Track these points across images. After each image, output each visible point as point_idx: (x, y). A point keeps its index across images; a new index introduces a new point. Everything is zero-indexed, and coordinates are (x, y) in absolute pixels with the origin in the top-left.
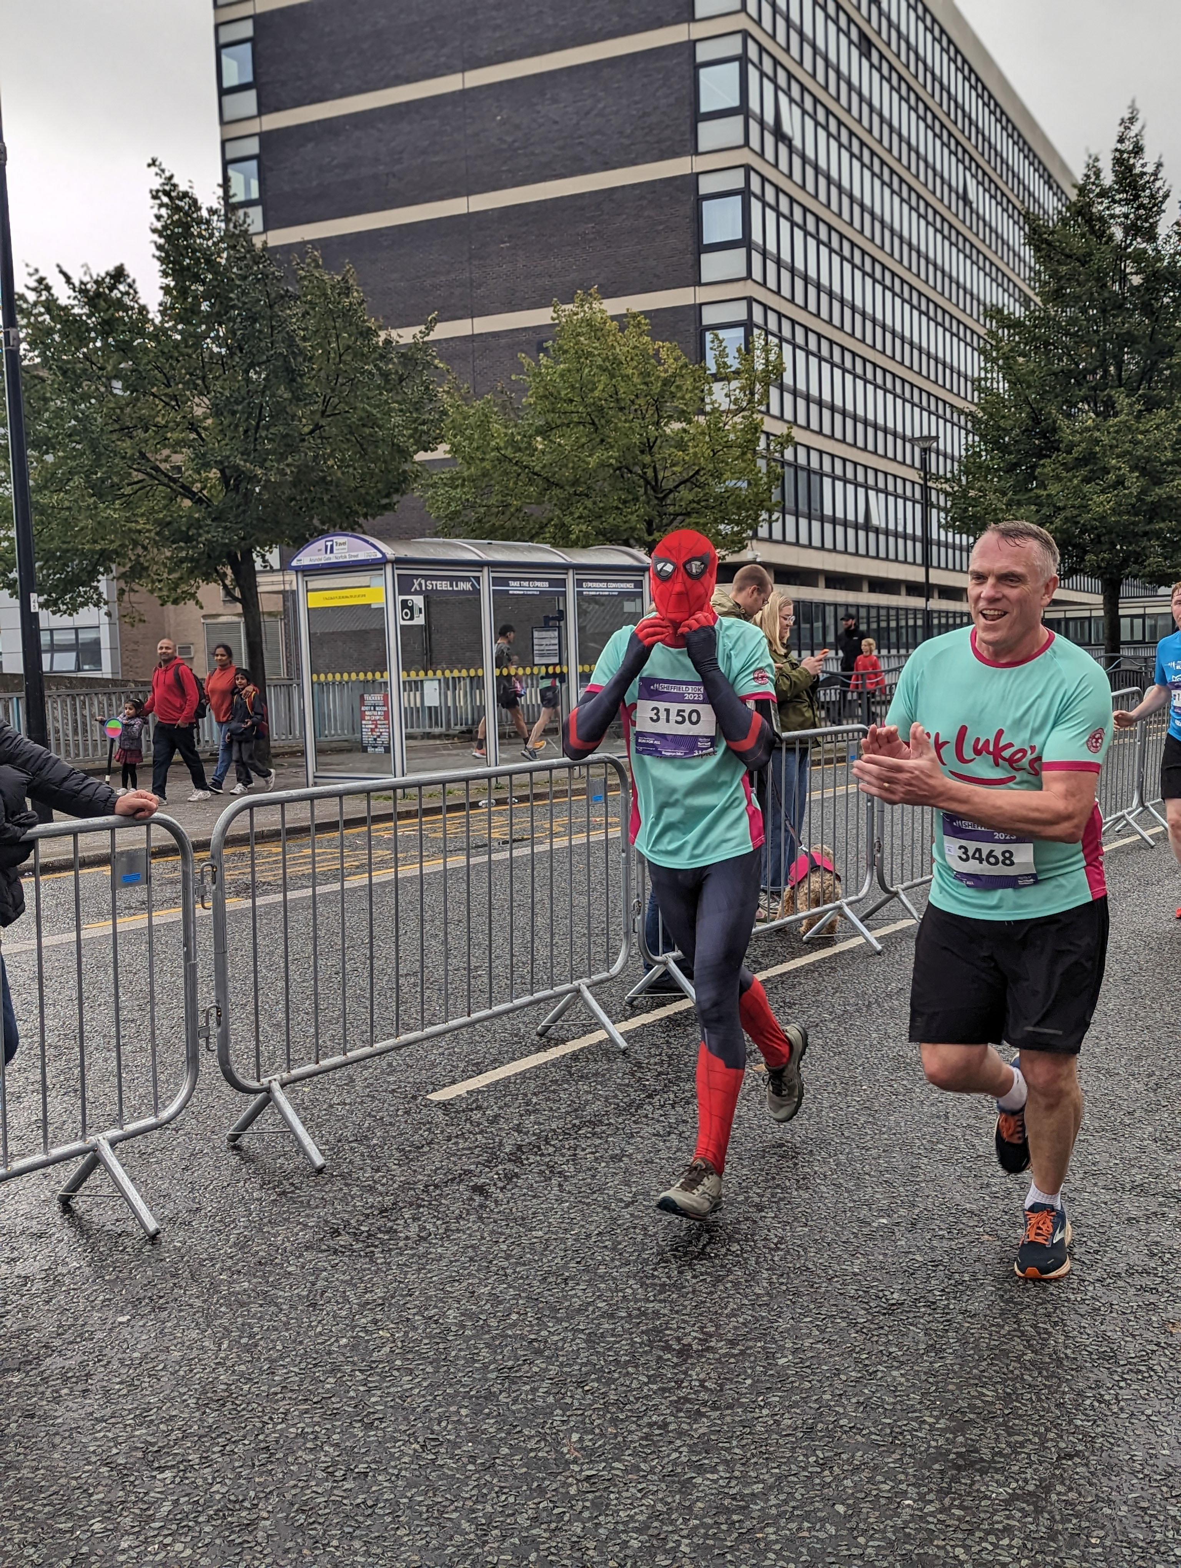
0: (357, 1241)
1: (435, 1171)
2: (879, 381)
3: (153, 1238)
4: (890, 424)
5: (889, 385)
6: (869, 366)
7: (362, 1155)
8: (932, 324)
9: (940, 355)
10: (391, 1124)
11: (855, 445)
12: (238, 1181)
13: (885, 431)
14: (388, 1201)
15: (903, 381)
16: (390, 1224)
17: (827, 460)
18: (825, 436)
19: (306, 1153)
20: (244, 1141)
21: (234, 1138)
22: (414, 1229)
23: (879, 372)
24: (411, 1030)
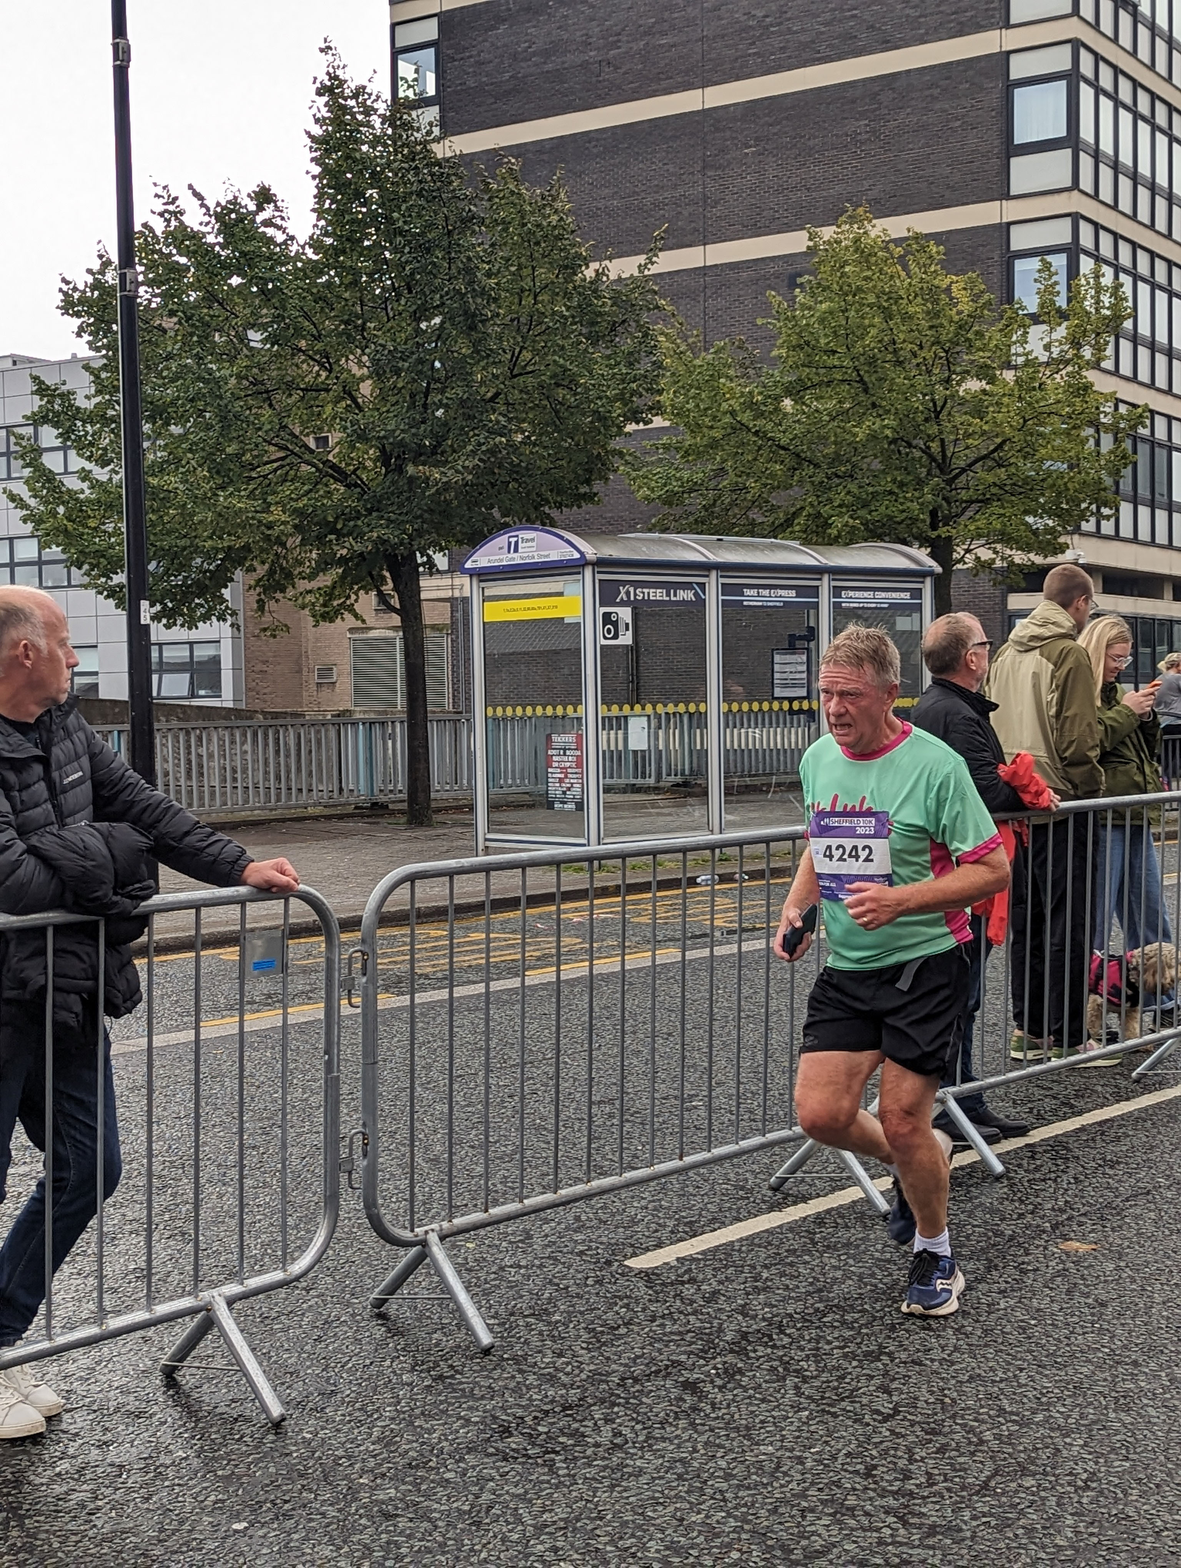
0: (534, 1444)
1: (634, 1360)
3: (277, 1425)
7: (541, 1333)
10: (578, 1296)
12: (384, 1359)
14: (574, 1395)
16: (576, 1425)
19: (470, 1329)
20: (392, 1308)
21: (380, 1303)
22: (607, 1432)
24: (605, 1174)
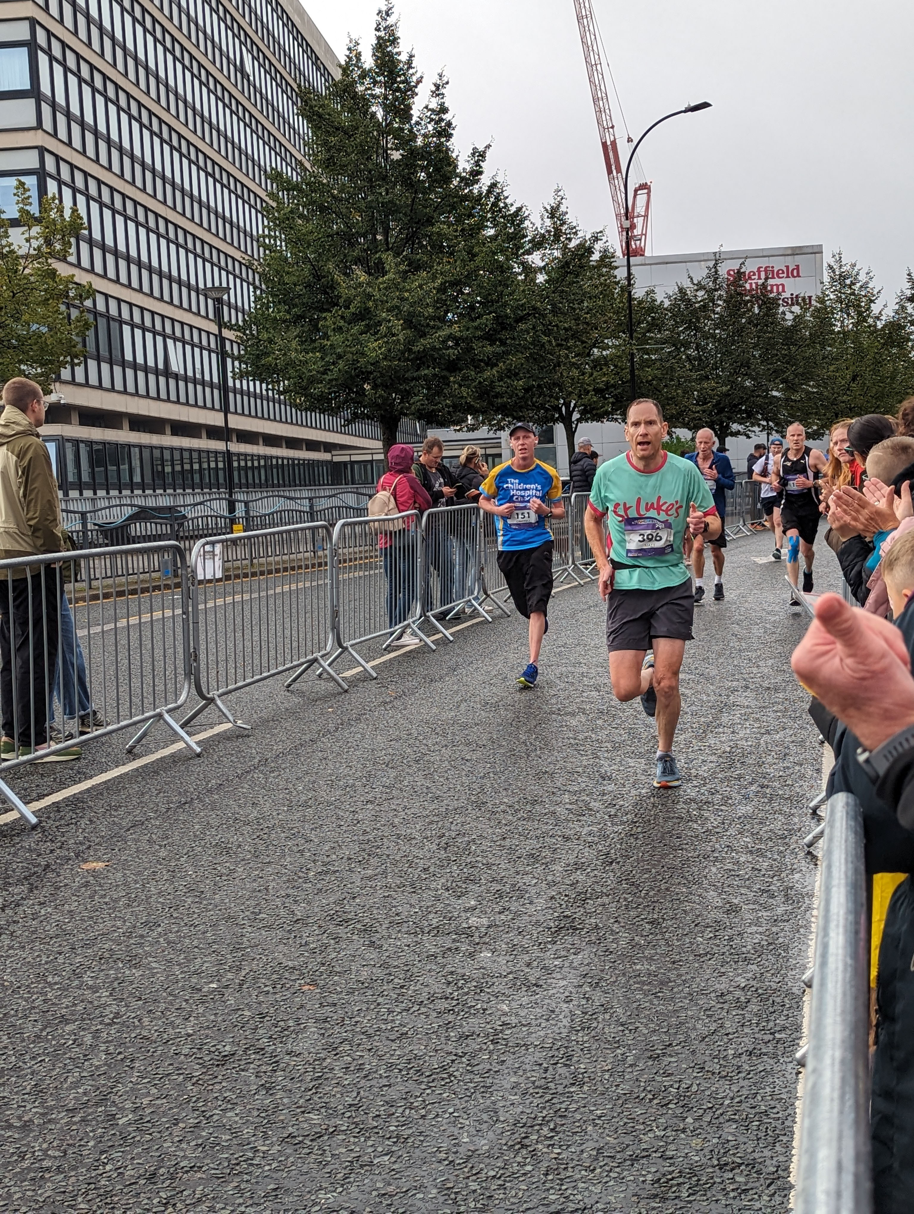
2: (172, 235)
4: (184, 277)
5: (181, 240)
6: (161, 221)
8: (218, 186)
9: (227, 214)
11: (151, 295)
13: (180, 283)
15: (194, 237)
17: (125, 308)
18: (122, 285)
23: (171, 227)
